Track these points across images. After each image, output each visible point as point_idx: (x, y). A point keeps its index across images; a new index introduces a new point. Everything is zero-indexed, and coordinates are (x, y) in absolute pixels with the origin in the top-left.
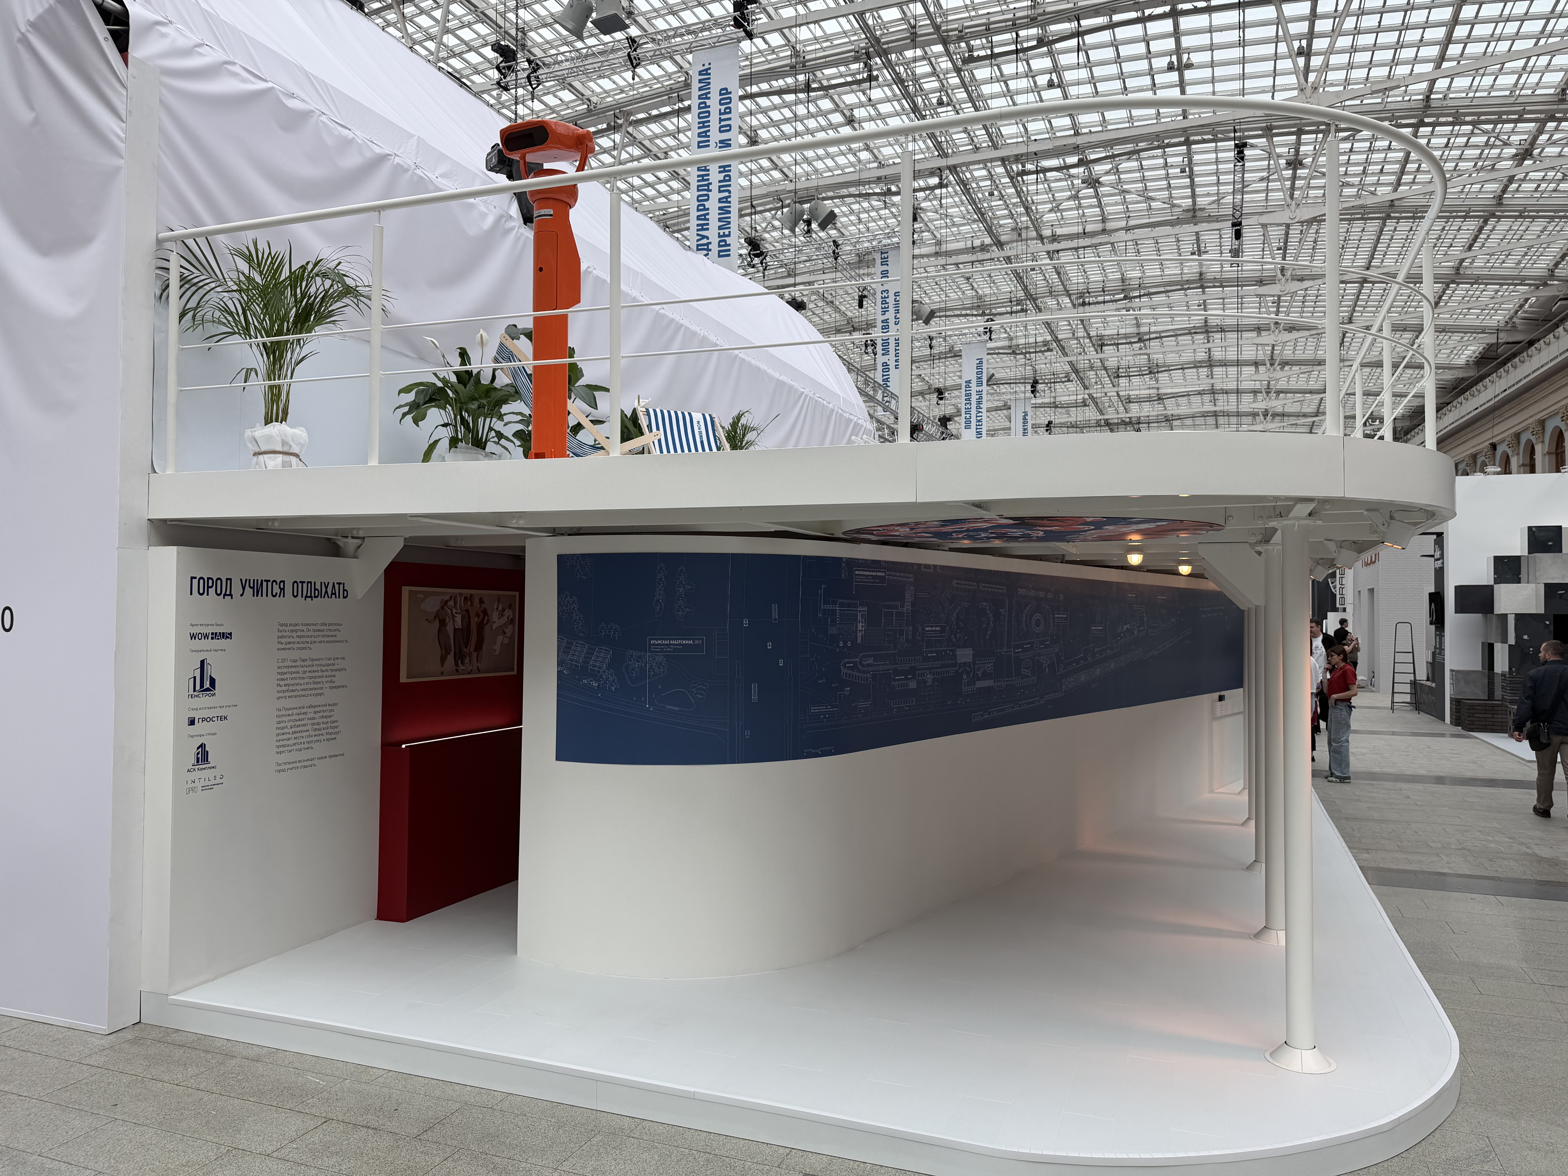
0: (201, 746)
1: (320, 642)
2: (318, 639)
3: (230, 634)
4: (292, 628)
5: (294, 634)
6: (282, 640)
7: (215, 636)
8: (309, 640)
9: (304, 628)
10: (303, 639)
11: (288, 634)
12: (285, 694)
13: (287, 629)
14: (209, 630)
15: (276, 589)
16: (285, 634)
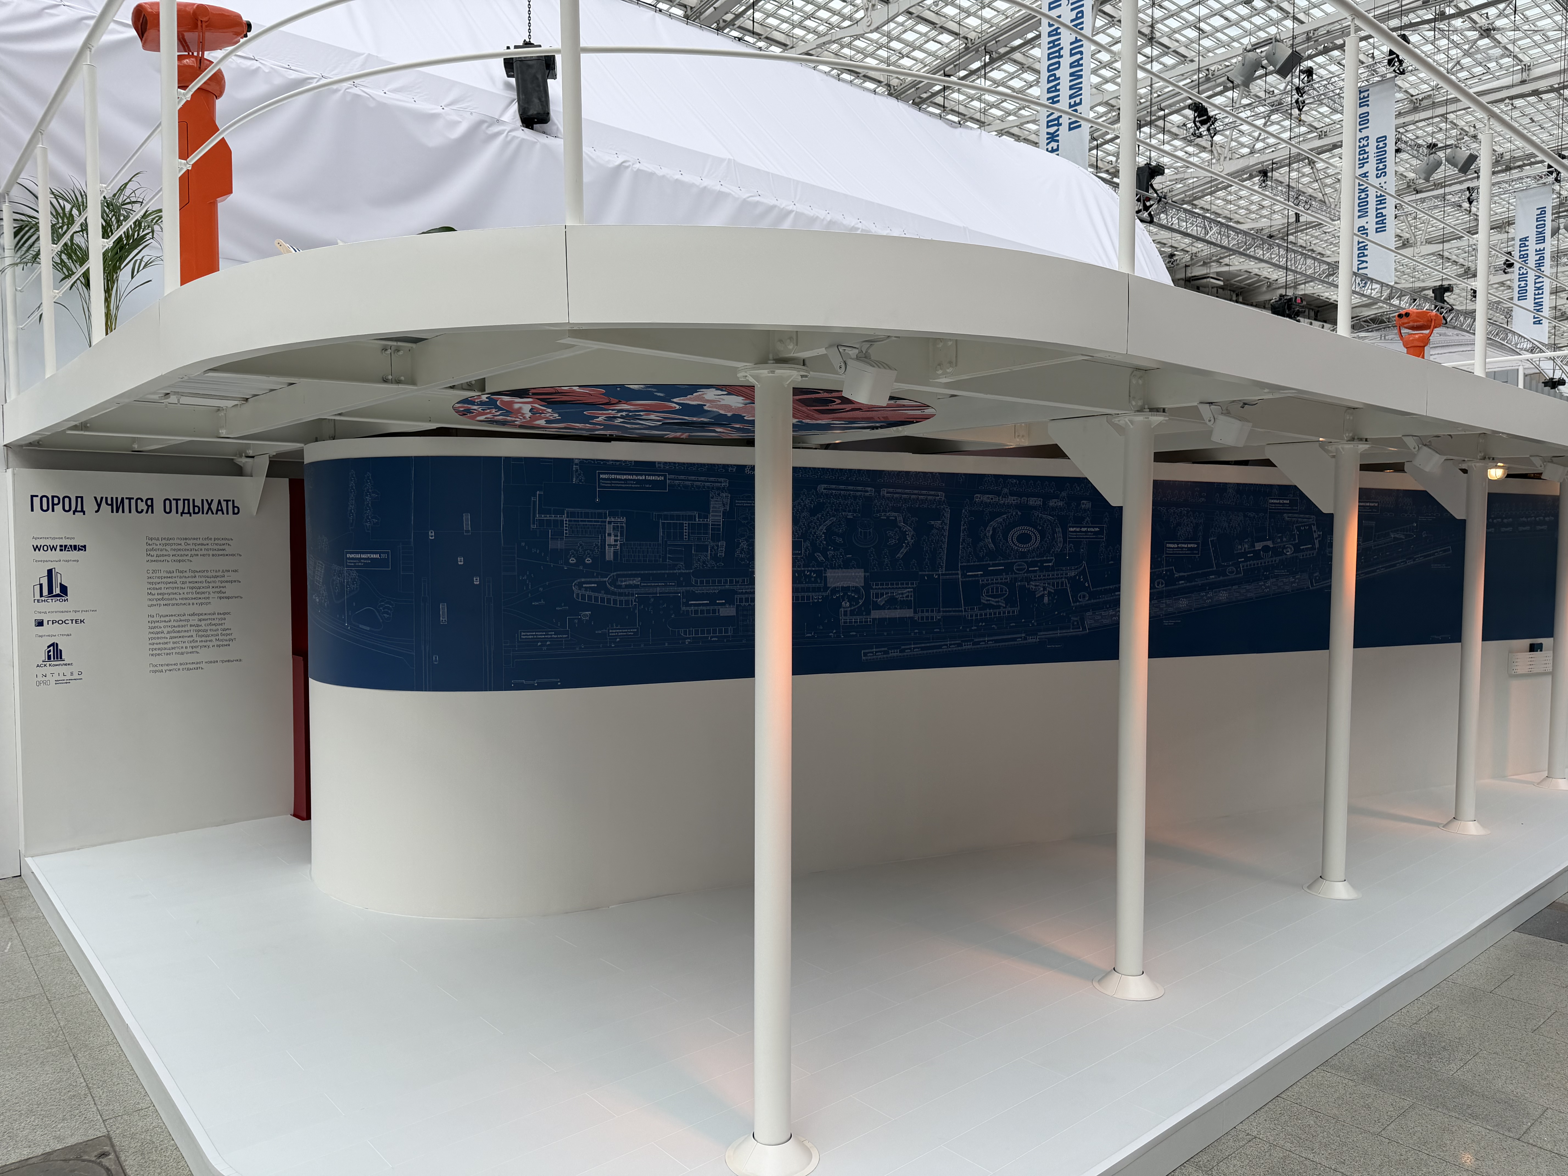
0: (53, 645)
1: (204, 555)
2: (199, 553)
3: (85, 547)
4: (164, 542)
5: (168, 548)
6: (152, 553)
7: (63, 548)
8: (186, 553)
9: (183, 542)
10: (179, 553)
11: (161, 547)
12: (159, 602)
13: (158, 542)
14: (57, 543)
15: (142, 506)
16: (155, 547)
